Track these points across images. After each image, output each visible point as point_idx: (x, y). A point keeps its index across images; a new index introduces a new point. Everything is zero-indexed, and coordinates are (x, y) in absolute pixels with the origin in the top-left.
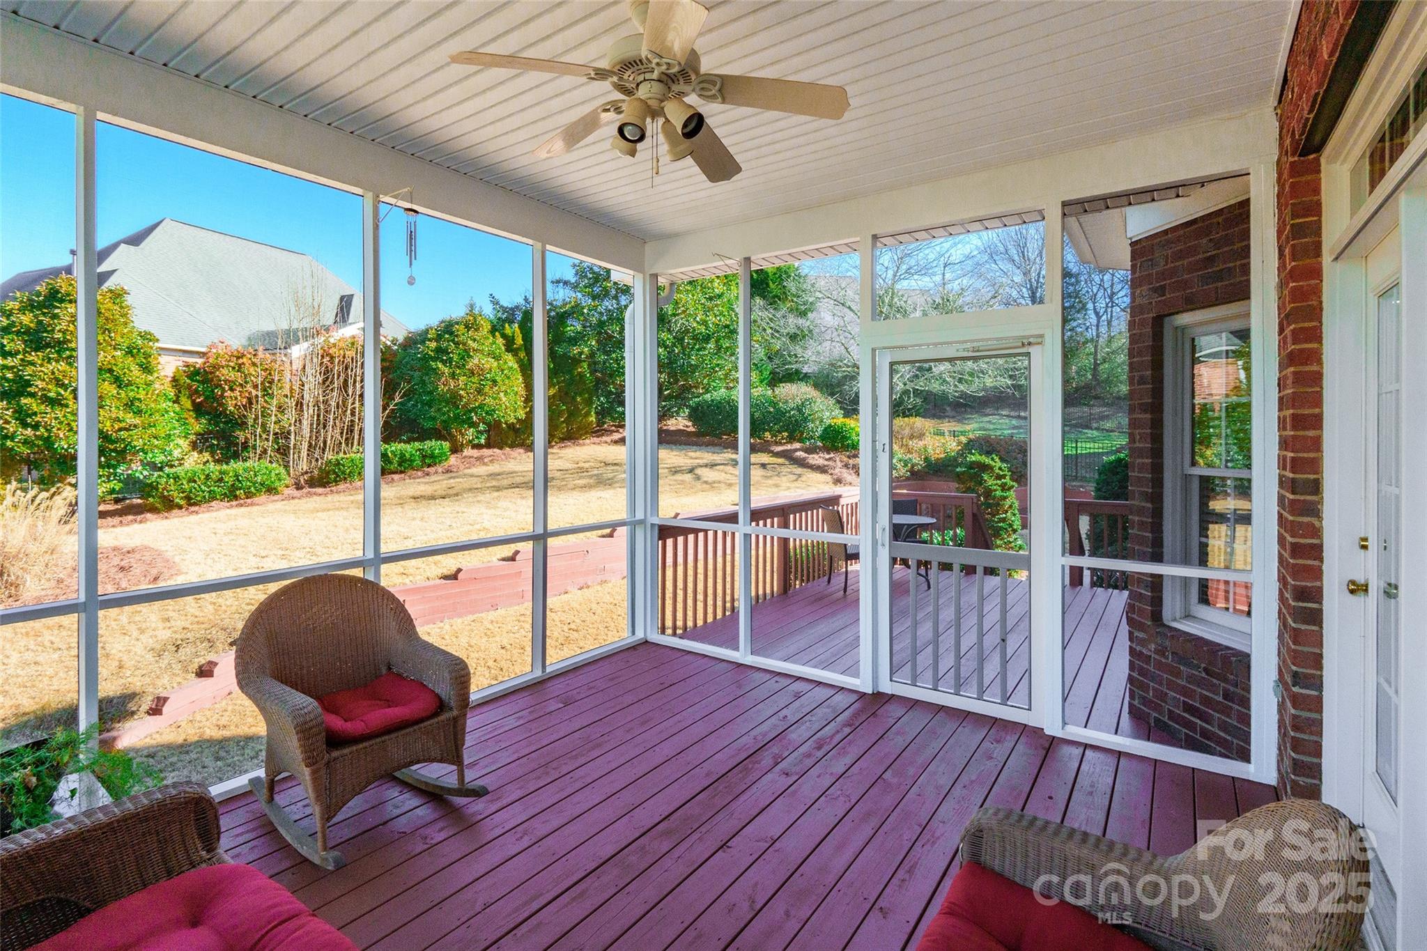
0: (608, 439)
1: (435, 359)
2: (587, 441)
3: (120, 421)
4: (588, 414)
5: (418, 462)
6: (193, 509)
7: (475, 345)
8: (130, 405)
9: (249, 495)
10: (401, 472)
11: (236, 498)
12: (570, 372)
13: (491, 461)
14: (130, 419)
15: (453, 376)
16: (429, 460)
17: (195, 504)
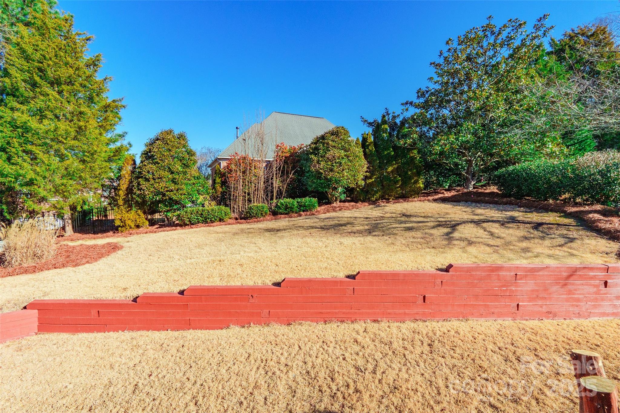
0: (430, 198)
1: (311, 153)
2: (416, 199)
3: (167, 188)
4: (416, 182)
5: (296, 209)
6: (192, 226)
7: (334, 144)
8: (174, 181)
9: (212, 222)
10: (286, 214)
11: (207, 222)
12: (405, 157)
13: (340, 210)
14: (172, 187)
15: (318, 162)
16: (304, 209)
17: (193, 224)
